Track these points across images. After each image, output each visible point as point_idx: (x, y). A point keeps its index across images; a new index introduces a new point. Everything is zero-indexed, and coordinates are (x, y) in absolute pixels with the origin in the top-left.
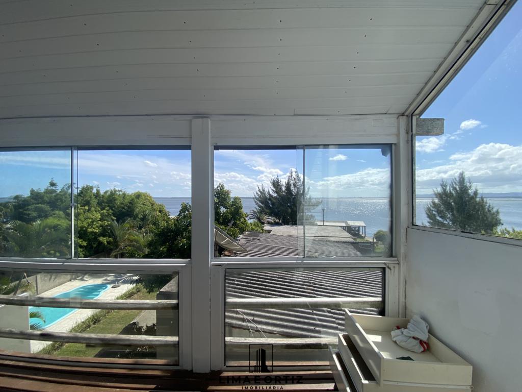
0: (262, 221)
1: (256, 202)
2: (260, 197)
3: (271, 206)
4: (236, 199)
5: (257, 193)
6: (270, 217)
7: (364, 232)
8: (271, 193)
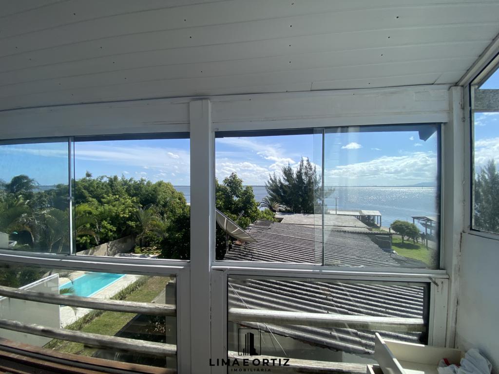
0: (274, 209)
1: (267, 190)
2: (272, 186)
3: (282, 194)
4: (247, 187)
5: (268, 182)
6: (282, 206)
7: (379, 222)
8: (282, 181)
